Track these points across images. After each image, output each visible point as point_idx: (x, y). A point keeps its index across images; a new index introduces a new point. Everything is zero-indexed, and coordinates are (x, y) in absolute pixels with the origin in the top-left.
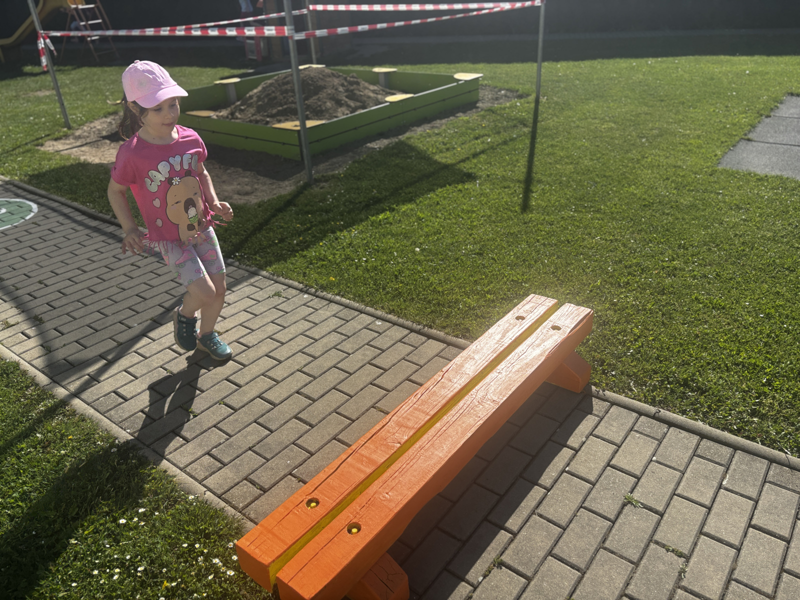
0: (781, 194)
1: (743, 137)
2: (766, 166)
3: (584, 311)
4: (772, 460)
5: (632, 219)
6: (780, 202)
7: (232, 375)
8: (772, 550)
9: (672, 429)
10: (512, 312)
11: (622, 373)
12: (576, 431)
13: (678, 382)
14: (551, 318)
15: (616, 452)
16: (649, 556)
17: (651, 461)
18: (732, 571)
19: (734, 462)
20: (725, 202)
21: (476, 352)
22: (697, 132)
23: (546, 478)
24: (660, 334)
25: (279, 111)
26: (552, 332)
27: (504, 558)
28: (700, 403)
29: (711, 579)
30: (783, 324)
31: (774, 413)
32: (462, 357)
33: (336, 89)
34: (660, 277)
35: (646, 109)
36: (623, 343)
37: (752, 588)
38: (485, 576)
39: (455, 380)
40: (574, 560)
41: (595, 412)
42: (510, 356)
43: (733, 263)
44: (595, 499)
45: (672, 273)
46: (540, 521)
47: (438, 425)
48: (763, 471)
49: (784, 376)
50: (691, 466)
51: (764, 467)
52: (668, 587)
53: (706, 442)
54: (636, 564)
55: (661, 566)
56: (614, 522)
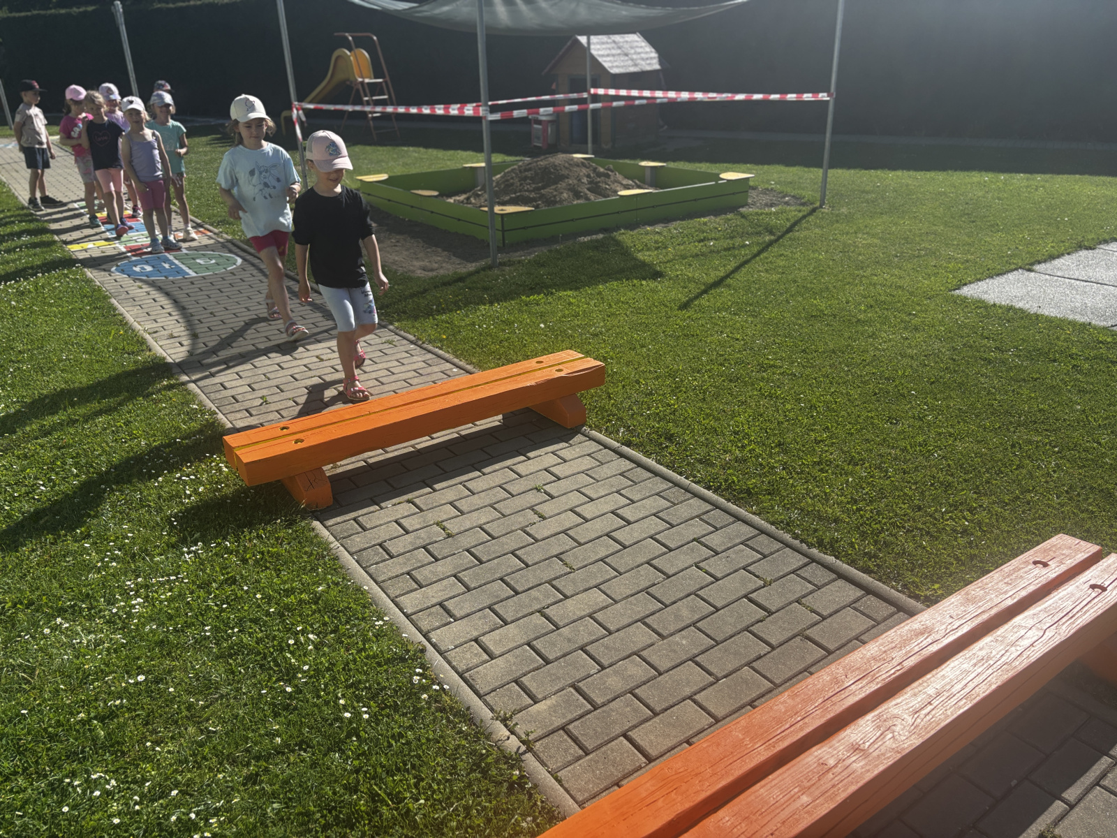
1: (1026, 266)
2: (1016, 297)
3: (595, 363)
4: (678, 485)
8: (612, 525)
9: (622, 459)
11: (622, 424)
12: (542, 449)
14: (565, 365)
15: (559, 464)
16: (519, 514)
17: (582, 472)
18: (570, 529)
19: (645, 482)
22: (969, 257)
23: (489, 469)
25: (511, 198)
26: (554, 372)
27: (416, 500)
29: (549, 530)
33: (579, 180)
37: (572, 538)
38: (394, 505)
40: (464, 508)
41: (571, 442)
44: (513, 484)
46: (461, 488)
48: (662, 489)
50: (609, 479)
51: (666, 487)
52: (513, 528)
53: (639, 469)
54: (504, 516)
55: (521, 519)
56: (513, 496)
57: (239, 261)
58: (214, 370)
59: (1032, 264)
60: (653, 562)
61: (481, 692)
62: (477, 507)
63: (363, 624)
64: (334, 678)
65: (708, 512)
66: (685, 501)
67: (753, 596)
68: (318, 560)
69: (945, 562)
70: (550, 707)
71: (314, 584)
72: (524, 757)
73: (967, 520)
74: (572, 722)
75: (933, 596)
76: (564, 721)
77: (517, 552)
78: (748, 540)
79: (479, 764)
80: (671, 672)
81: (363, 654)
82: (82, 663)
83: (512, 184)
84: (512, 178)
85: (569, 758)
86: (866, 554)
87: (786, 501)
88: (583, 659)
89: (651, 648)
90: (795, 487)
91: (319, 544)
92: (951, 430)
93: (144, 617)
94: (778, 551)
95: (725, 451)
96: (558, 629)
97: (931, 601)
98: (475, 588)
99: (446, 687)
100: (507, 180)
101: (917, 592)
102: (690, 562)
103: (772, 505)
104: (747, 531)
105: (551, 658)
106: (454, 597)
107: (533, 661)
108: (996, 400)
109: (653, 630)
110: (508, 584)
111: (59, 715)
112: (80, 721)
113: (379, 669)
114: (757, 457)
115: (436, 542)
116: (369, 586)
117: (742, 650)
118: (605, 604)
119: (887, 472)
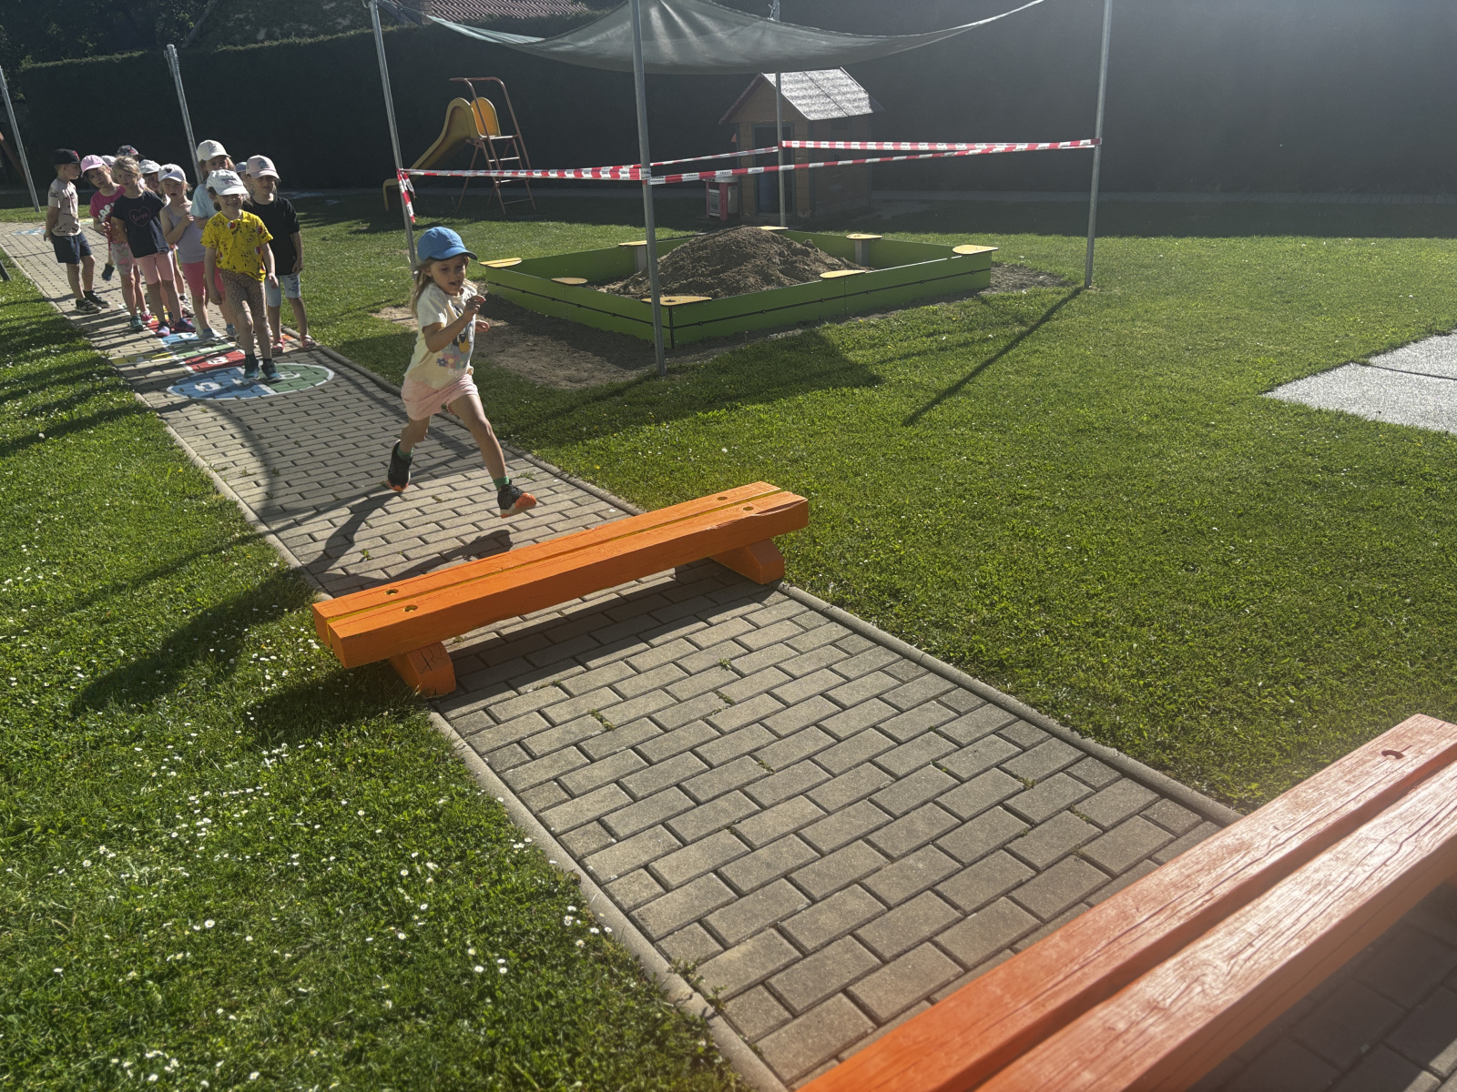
1: (1360, 359)
3: (796, 499)
4: (907, 657)
8: (821, 711)
9: (833, 624)
12: (728, 612)
15: (751, 631)
16: (699, 699)
17: (781, 642)
18: (766, 717)
19: (864, 653)
22: (1284, 348)
23: (659, 640)
26: (741, 511)
27: (564, 682)
29: (739, 719)
37: (770, 730)
38: (535, 690)
40: (626, 692)
41: (765, 602)
44: (691, 659)
46: (622, 665)
48: (886, 662)
50: (817, 650)
51: (892, 660)
52: (692, 717)
53: (855, 636)
54: (680, 701)
55: (702, 705)
56: (691, 675)
57: (331, 374)
58: (299, 517)
59: (1369, 356)
60: (877, 759)
61: (654, 936)
62: (643, 690)
63: (498, 848)
64: (460, 920)
65: (948, 691)
66: (918, 677)
67: (1010, 802)
68: (438, 764)
69: (1264, 754)
70: (744, 955)
71: (433, 796)
72: (711, 1022)
73: (1292, 697)
74: (773, 974)
75: (1250, 799)
76: (764, 972)
77: (697, 749)
78: (1002, 728)
79: (653, 1033)
80: (904, 906)
81: (499, 887)
82: (133, 905)
83: (682, 267)
84: (683, 259)
85: (772, 1022)
86: (1158, 744)
87: (1050, 676)
88: (788, 891)
89: (877, 874)
90: (1062, 656)
91: (439, 743)
92: (1267, 578)
93: (212, 842)
94: (1042, 742)
95: (968, 611)
96: (753, 850)
97: (1248, 807)
98: (643, 798)
99: (608, 929)
100: (676, 262)
101: (1228, 794)
102: (926, 758)
103: (1032, 682)
104: (1000, 716)
105: (744, 889)
106: (616, 810)
107: (721, 893)
108: (1325, 536)
109: (880, 850)
110: (686, 792)
111: (104, 974)
112: (131, 982)
113: (519, 907)
114: (1011, 618)
115: (592, 737)
116: (505, 797)
117: (997, 875)
118: (814, 817)
119: (1183, 634)
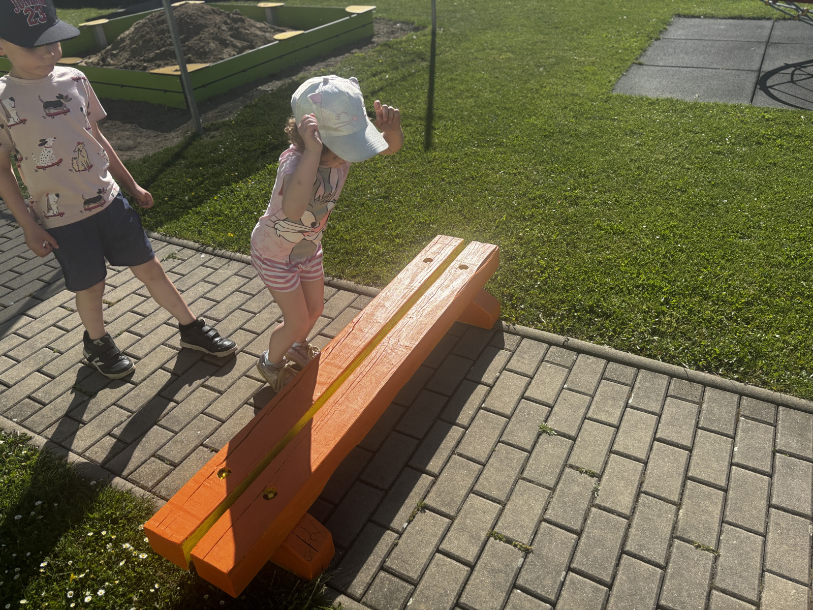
0: (672, 117)
1: (635, 61)
2: (657, 89)
3: (490, 247)
4: (672, 375)
5: (534, 151)
6: (670, 124)
7: (129, 347)
8: (676, 460)
9: (581, 355)
10: (420, 255)
11: (531, 306)
12: (490, 368)
13: (585, 309)
14: (458, 258)
15: (529, 384)
16: (565, 480)
17: (563, 388)
18: (641, 483)
19: (638, 381)
20: (620, 128)
21: (386, 298)
22: (591, 59)
23: (463, 417)
24: (565, 264)
26: (460, 271)
27: (427, 501)
28: (605, 328)
29: (622, 494)
30: (677, 244)
31: (672, 330)
32: (372, 306)
34: (563, 207)
35: (541, 37)
36: (530, 276)
37: (660, 498)
38: (409, 522)
39: (367, 330)
40: (495, 494)
41: (506, 346)
42: (420, 300)
43: (630, 188)
44: (511, 432)
45: (575, 202)
46: (460, 460)
47: (351, 377)
48: (665, 386)
49: (679, 294)
50: (599, 389)
51: (664, 381)
52: (582, 507)
54: (552, 489)
55: (575, 488)
56: (530, 453)
59: (637, 59)
60: (775, 502)
62: (508, 486)
65: (739, 403)
66: (703, 395)
104: (802, 418)
115: (522, 571)
